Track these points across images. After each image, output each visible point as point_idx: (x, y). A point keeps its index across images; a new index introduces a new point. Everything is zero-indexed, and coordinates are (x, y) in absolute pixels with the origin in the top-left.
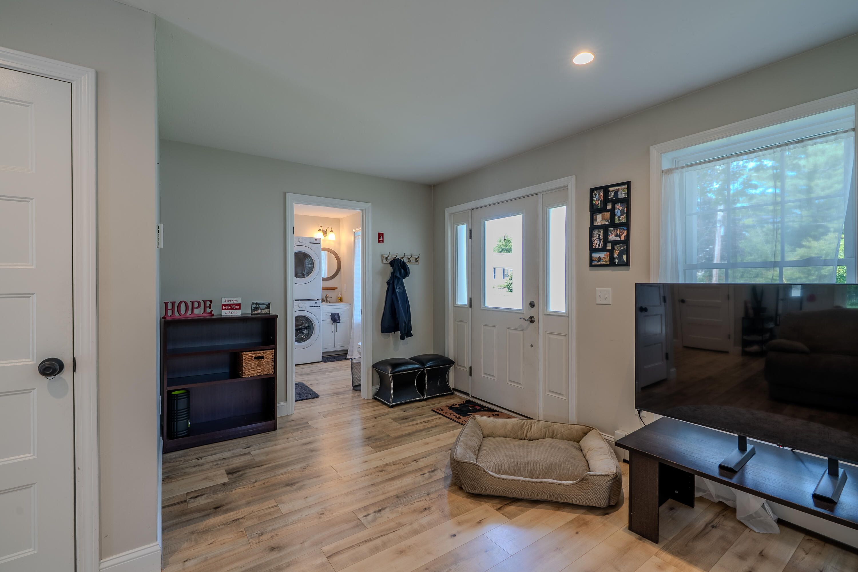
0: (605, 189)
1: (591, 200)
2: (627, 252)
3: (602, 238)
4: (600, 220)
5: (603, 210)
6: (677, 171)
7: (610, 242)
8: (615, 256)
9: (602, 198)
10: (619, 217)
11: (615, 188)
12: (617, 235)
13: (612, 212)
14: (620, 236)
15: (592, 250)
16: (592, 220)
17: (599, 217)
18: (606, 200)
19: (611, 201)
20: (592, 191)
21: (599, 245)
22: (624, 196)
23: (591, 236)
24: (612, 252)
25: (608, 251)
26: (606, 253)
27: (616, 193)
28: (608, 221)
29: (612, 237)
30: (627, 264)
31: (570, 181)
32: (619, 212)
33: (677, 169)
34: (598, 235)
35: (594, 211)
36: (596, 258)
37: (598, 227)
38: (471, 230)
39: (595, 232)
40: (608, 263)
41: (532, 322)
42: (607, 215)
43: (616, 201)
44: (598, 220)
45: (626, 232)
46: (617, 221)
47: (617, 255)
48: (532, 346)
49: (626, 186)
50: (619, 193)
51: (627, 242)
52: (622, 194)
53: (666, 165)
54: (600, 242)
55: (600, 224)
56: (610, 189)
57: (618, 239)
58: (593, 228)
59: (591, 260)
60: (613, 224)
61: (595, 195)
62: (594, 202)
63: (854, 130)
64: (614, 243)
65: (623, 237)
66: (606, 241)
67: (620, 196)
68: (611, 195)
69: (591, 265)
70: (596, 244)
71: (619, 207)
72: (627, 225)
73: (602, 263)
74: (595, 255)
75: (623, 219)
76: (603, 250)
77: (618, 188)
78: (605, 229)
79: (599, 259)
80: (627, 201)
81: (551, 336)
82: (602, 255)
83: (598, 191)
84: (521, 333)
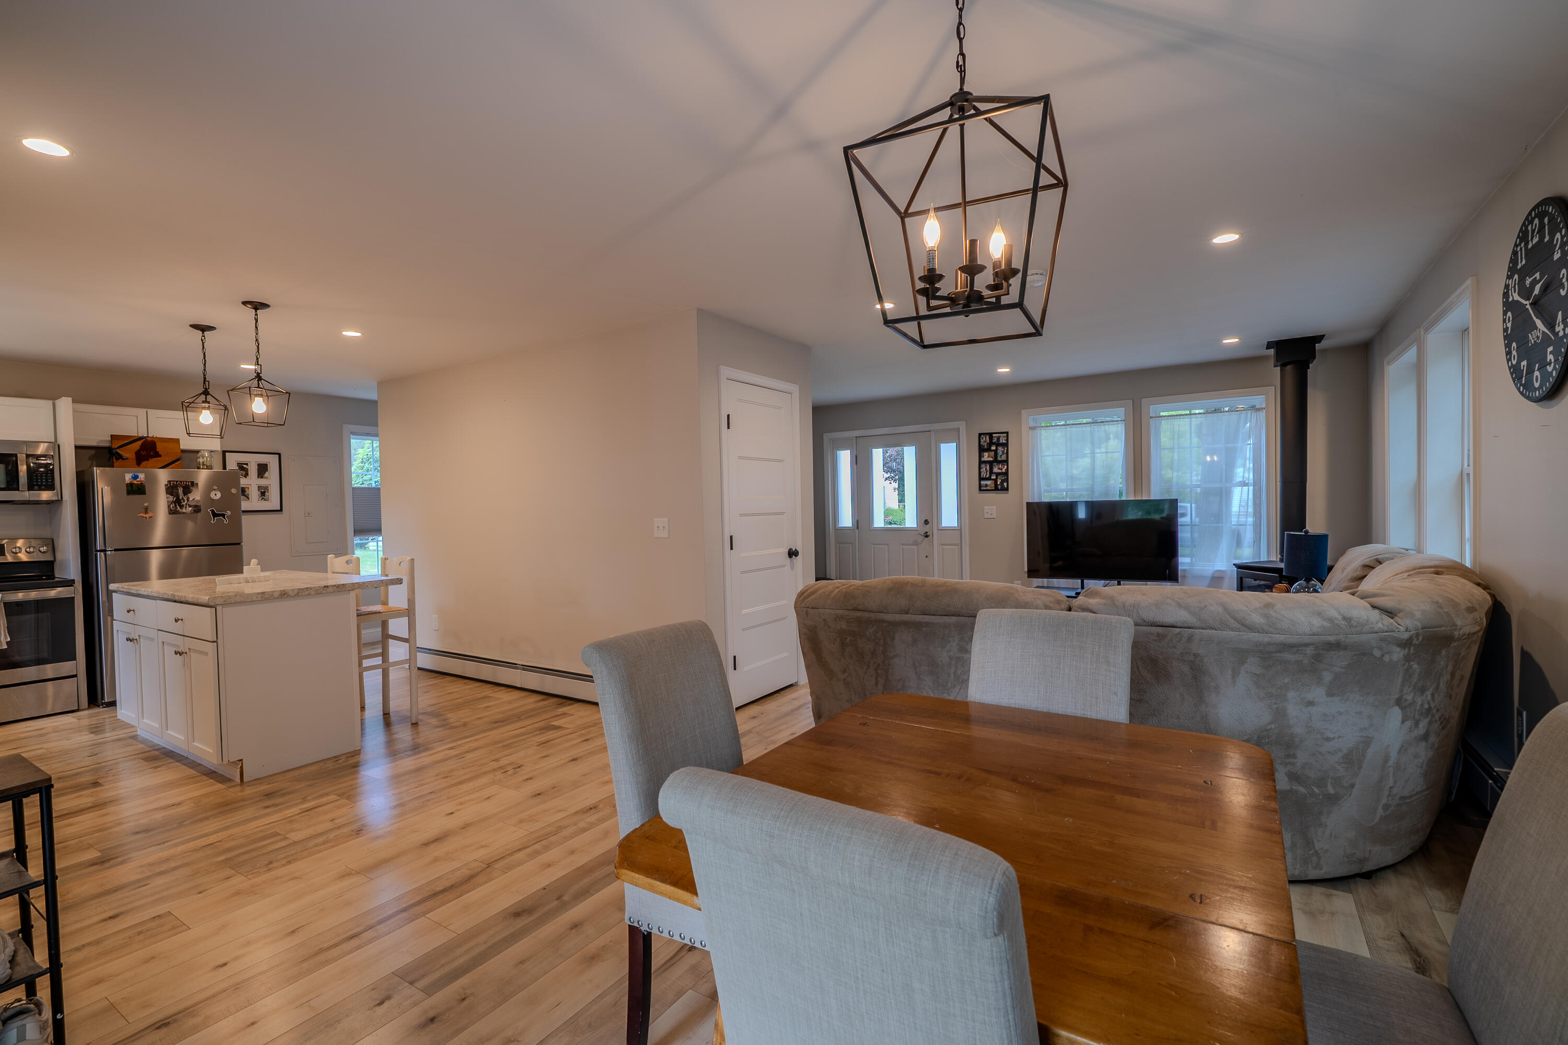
0: (991, 435)
1: (980, 442)
2: (1007, 481)
3: (988, 470)
4: (986, 457)
5: (989, 450)
6: (1039, 429)
7: (995, 473)
8: (998, 483)
9: (988, 441)
10: (1001, 456)
11: (998, 435)
12: (999, 469)
13: (996, 451)
14: (1002, 469)
15: (981, 479)
16: (980, 456)
17: (986, 454)
18: (991, 443)
19: (994, 443)
20: (980, 435)
21: (986, 475)
22: (1004, 442)
23: (980, 468)
24: (996, 480)
25: (993, 480)
26: (991, 481)
27: (998, 438)
28: (992, 458)
29: (996, 470)
30: (1007, 489)
31: (962, 425)
32: (1001, 452)
33: (1039, 427)
34: (985, 469)
35: (982, 450)
36: (984, 484)
37: (986, 462)
38: (856, 457)
39: (983, 466)
40: (994, 488)
41: (927, 536)
42: (992, 454)
43: (998, 444)
44: (985, 457)
45: (1006, 467)
46: (999, 459)
47: (1000, 483)
48: (927, 557)
49: (1006, 435)
50: (1001, 439)
51: (1006, 474)
52: (1003, 440)
53: (1031, 424)
54: (987, 473)
55: (986, 460)
56: (994, 435)
57: (1000, 471)
58: (981, 462)
59: (980, 486)
60: (996, 461)
61: (983, 438)
62: (982, 443)
63: (1124, 420)
64: (997, 474)
65: (1004, 470)
66: (991, 472)
67: (1001, 442)
68: (995, 440)
69: (980, 490)
70: (984, 475)
71: (1000, 449)
72: (1006, 462)
73: (988, 488)
74: (983, 482)
75: (1004, 458)
76: (989, 479)
77: (1000, 435)
78: (991, 463)
79: (986, 485)
80: (1006, 445)
81: (944, 547)
82: (989, 482)
83: (985, 436)
84: (916, 547)
